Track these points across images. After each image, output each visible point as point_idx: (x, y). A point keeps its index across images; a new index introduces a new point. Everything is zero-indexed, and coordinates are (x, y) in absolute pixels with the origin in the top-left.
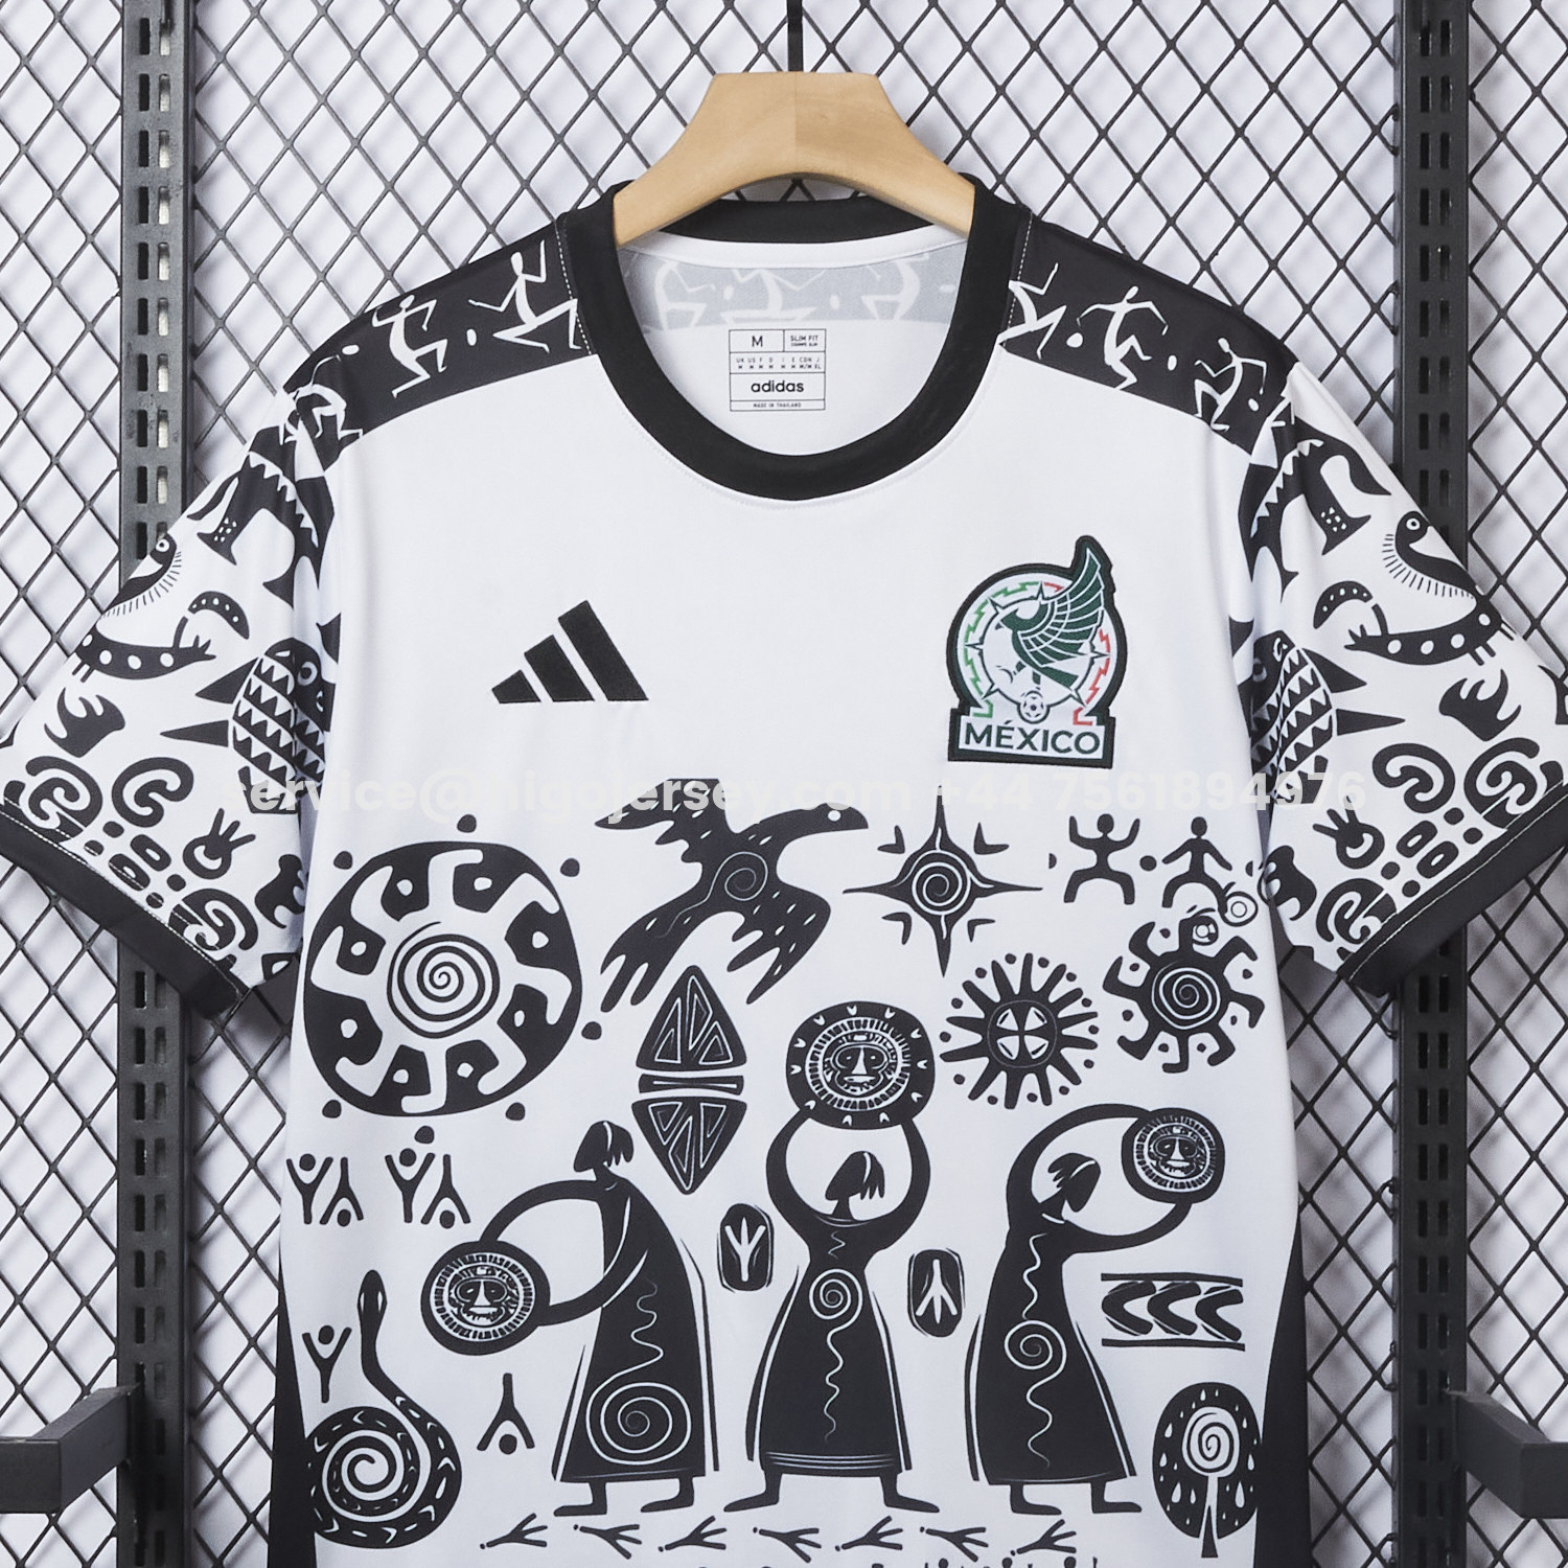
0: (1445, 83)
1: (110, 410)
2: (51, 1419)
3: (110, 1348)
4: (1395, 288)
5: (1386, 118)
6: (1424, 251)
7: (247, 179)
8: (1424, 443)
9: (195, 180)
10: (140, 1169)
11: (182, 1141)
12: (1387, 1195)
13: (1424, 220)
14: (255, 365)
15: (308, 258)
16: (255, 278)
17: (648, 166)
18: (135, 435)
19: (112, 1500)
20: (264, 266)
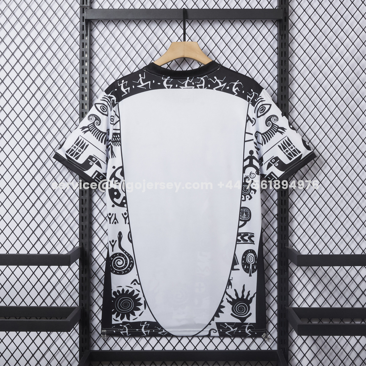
0: (285, 44)
1: (78, 95)
2: (69, 251)
3: (78, 240)
4: (277, 75)
5: (276, 49)
6: (282, 70)
7: (99, 59)
8: (282, 99)
9: (91, 59)
10: (83, 212)
11: (89, 208)
12: (276, 216)
13: (282, 65)
14: (100, 88)
15: (108, 71)
16: (100, 74)
17: (161, 56)
18: (82, 98)
19: (78, 264)
20: (102, 72)
